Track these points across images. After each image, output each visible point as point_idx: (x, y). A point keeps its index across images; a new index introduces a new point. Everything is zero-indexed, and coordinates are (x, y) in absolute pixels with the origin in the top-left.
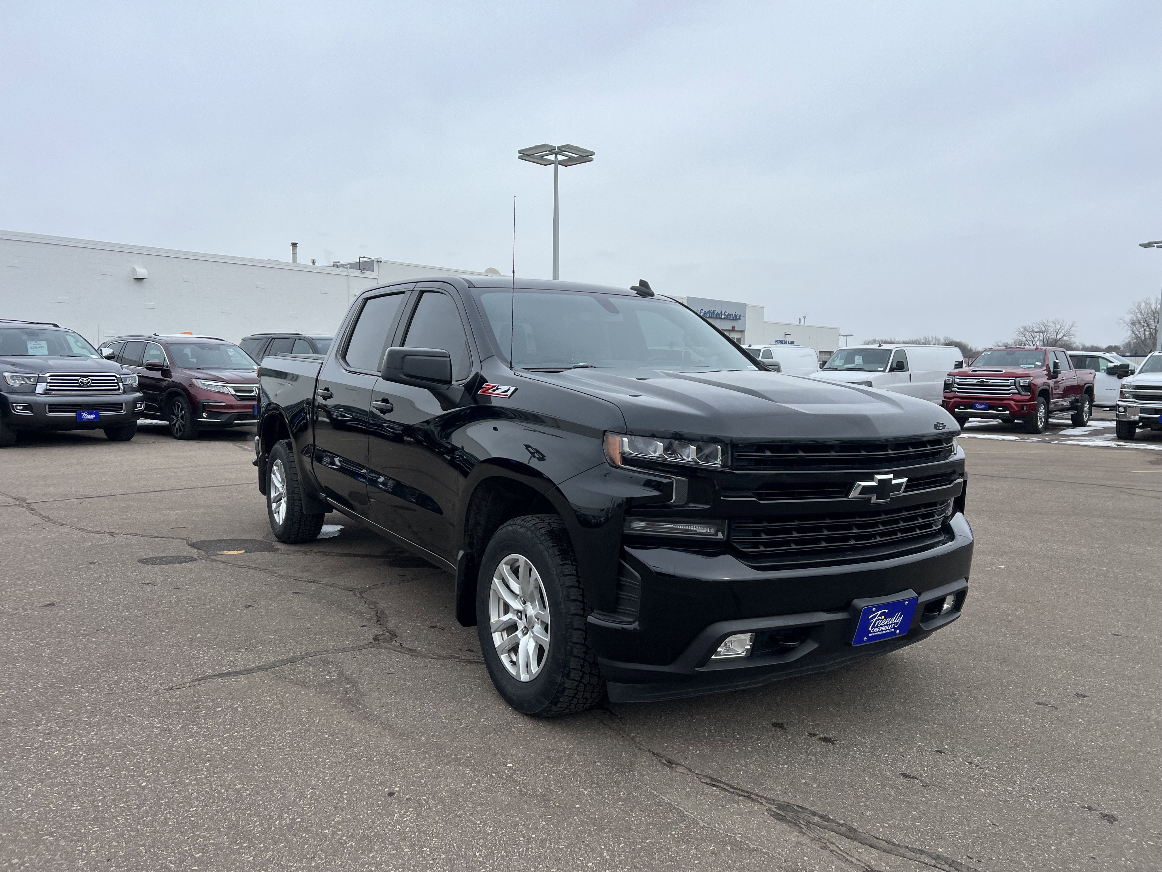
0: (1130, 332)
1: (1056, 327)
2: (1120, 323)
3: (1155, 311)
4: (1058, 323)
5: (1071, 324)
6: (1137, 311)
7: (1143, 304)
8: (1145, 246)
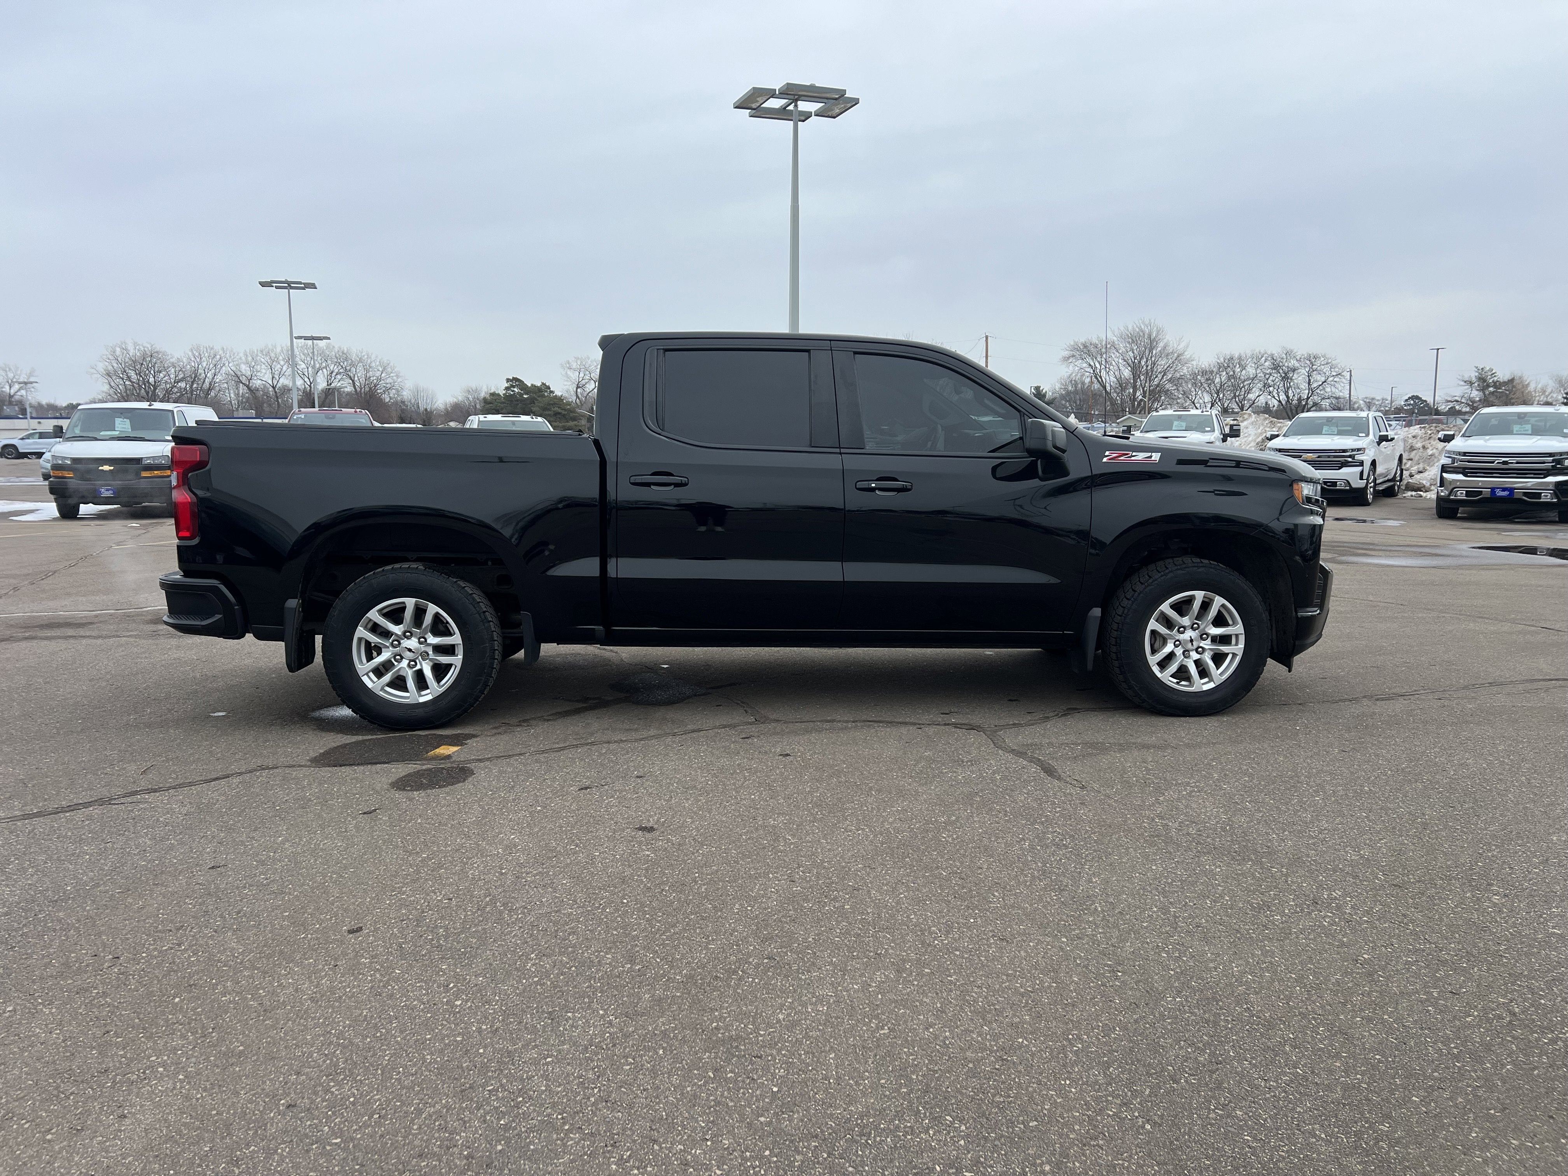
0: (108, 387)
1: (7, 375)
2: (92, 374)
3: (134, 359)
4: (10, 370)
5: (29, 372)
6: (111, 357)
7: (118, 349)
8: (263, 284)
